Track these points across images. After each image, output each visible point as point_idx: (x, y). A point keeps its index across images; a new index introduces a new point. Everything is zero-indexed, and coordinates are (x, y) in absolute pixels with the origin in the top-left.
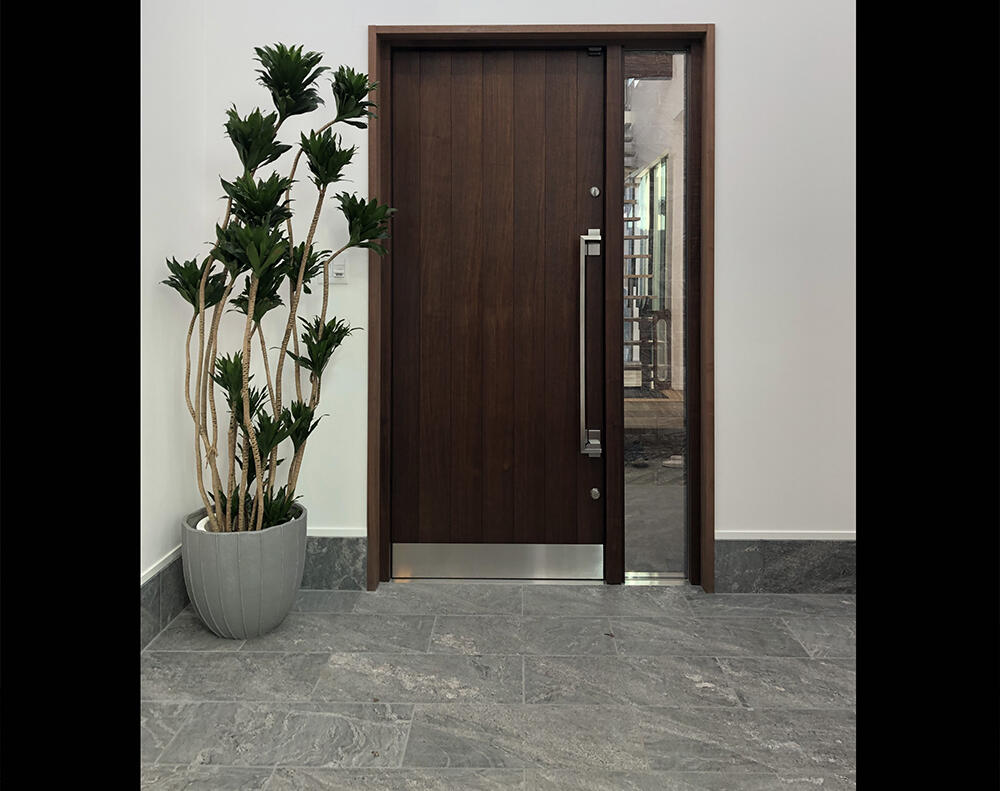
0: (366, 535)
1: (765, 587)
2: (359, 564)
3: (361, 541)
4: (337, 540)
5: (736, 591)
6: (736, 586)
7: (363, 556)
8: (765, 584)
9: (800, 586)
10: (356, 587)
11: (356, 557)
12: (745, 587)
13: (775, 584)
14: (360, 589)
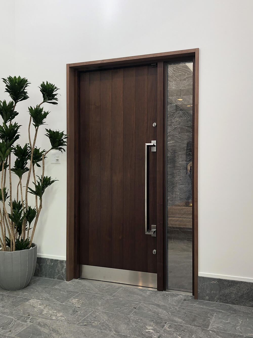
0: (66, 260)
1: (220, 300)
2: (64, 271)
3: (64, 262)
4: (56, 261)
5: (207, 300)
6: (207, 298)
7: (65, 267)
8: (221, 299)
9: (237, 301)
10: (62, 279)
11: (63, 268)
12: (211, 299)
13: (225, 299)
14: (64, 280)
